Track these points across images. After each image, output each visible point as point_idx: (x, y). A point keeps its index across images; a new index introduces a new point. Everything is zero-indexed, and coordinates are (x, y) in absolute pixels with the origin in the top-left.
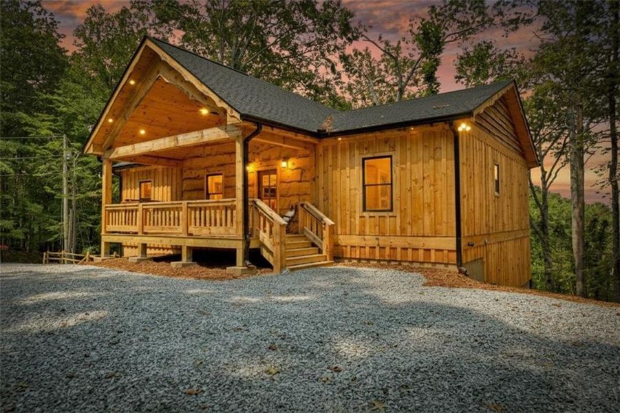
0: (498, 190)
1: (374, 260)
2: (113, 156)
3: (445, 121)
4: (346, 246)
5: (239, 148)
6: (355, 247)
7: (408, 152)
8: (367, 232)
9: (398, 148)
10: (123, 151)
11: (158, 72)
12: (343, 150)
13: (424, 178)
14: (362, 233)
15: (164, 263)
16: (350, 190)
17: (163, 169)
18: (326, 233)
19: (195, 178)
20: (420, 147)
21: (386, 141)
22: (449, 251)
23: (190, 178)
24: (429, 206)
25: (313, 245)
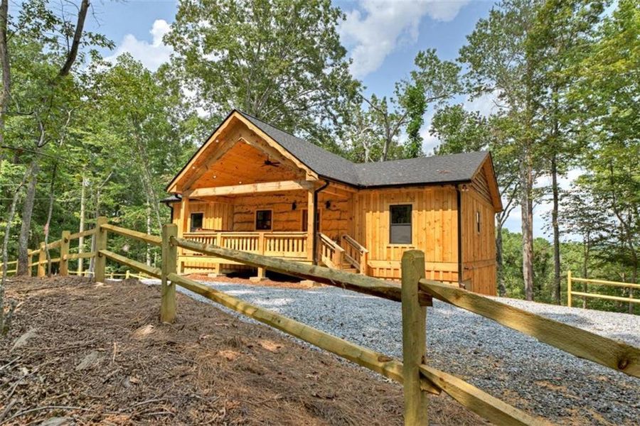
0: (479, 231)
1: (397, 278)
2: (193, 195)
3: (452, 185)
4: (375, 268)
5: (310, 196)
6: (383, 269)
7: (424, 203)
8: (392, 257)
9: (416, 200)
10: (202, 192)
11: (240, 136)
12: (375, 199)
13: (435, 221)
14: (389, 258)
15: (237, 278)
16: (380, 227)
17: (215, 204)
18: (363, 258)
19: (246, 213)
20: (433, 200)
21: (408, 194)
22: (453, 272)
23: (240, 213)
24: (438, 241)
25: (352, 267)
